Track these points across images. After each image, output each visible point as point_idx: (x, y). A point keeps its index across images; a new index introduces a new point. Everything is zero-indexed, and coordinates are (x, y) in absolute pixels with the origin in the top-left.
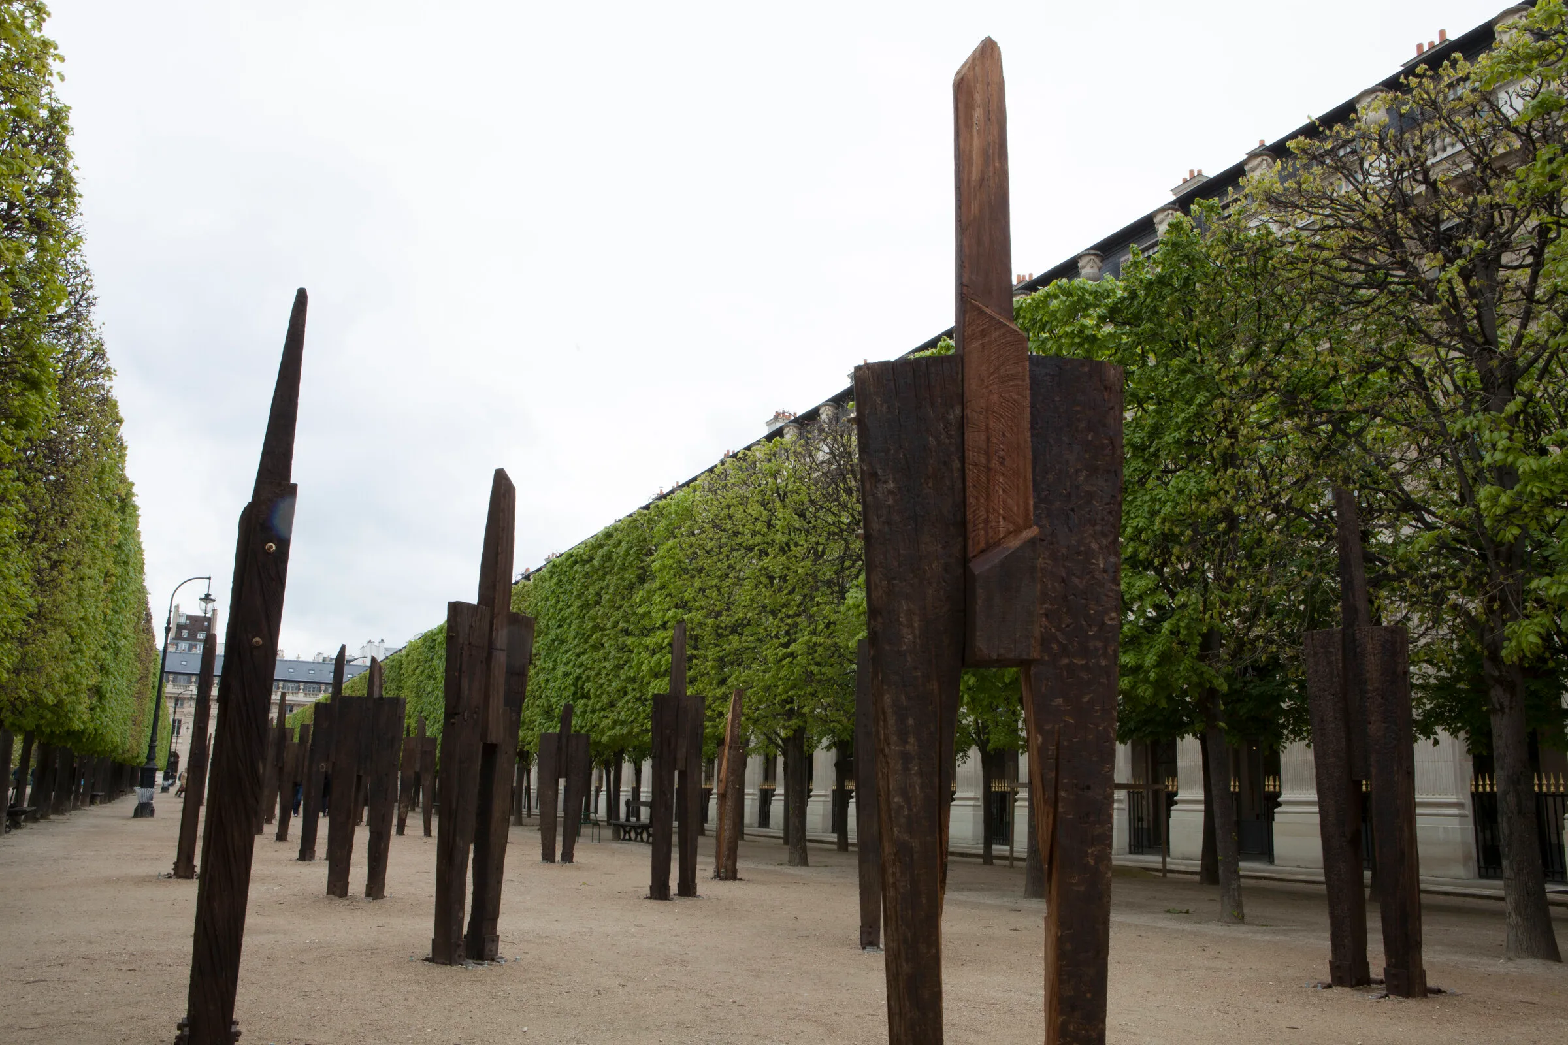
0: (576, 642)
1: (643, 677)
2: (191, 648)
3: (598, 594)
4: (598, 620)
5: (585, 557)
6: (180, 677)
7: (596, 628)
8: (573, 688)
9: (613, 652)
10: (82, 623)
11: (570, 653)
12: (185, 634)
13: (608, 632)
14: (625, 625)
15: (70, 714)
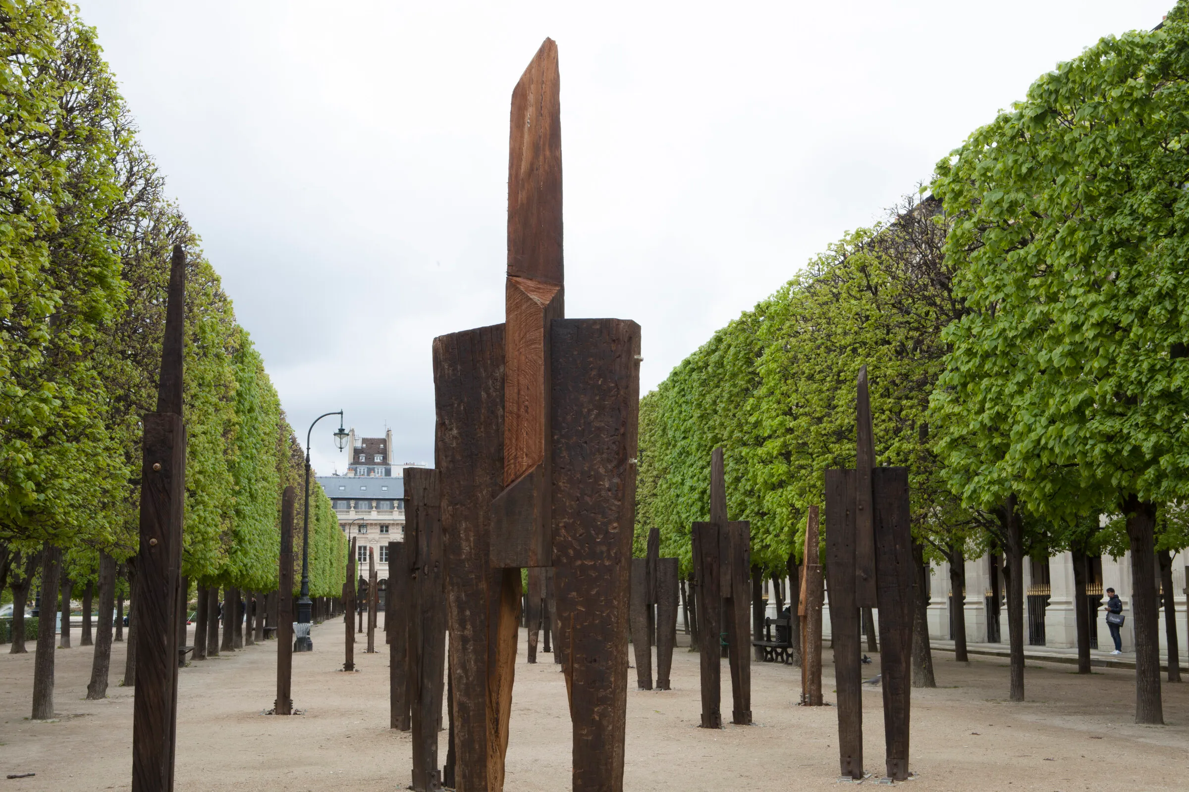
0: (699, 455)
1: (759, 491)
2: (370, 471)
3: (715, 403)
4: (716, 431)
5: (700, 364)
6: (360, 502)
7: (716, 440)
8: (700, 504)
9: (731, 464)
10: (201, 477)
11: (695, 466)
12: (362, 458)
13: (725, 443)
14: (740, 435)
15: (202, 562)
